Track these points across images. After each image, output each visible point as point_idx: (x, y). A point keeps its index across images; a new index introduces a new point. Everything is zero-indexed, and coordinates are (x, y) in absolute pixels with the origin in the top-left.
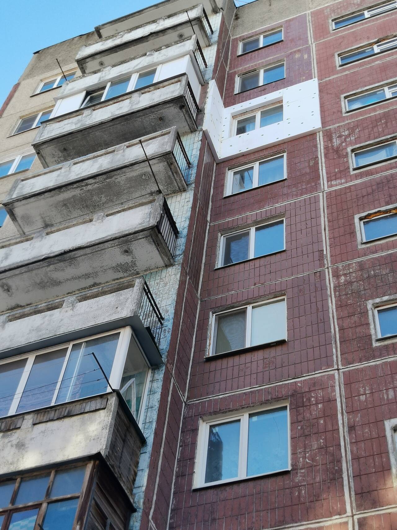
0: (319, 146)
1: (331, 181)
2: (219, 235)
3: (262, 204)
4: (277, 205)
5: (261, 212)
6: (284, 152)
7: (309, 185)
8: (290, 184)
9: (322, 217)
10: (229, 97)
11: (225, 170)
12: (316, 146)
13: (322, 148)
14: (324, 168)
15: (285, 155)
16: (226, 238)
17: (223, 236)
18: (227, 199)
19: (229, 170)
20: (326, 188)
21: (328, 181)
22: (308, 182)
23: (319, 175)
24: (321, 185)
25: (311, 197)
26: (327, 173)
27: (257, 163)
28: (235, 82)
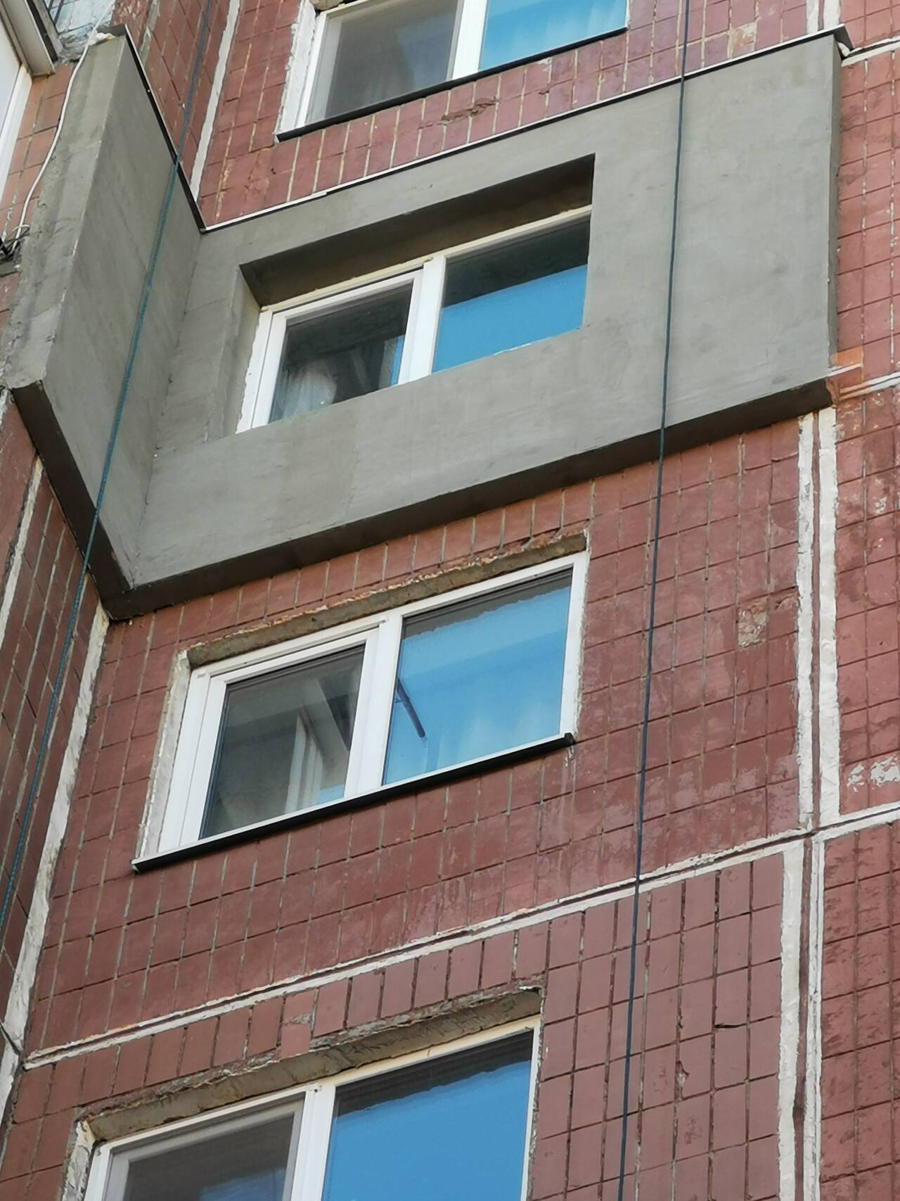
0: (805, 508)
1: (870, 757)
2: (83, 1137)
3: (389, 917)
4: (493, 927)
5: (382, 971)
6: (574, 545)
7: (720, 789)
8: (594, 778)
9: (790, 1015)
10: (239, 152)
11: (167, 667)
12: (785, 512)
13: (828, 523)
14: (828, 669)
15: (580, 563)
16: (134, 1167)
17: (105, 1149)
18: (161, 876)
19: (194, 666)
20: (830, 811)
21: (847, 763)
22: (716, 765)
23: (793, 715)
24: (795, 791)
25: (729, 871)
26: (845, 704)
27: (392, 621)
28: (289, 45)
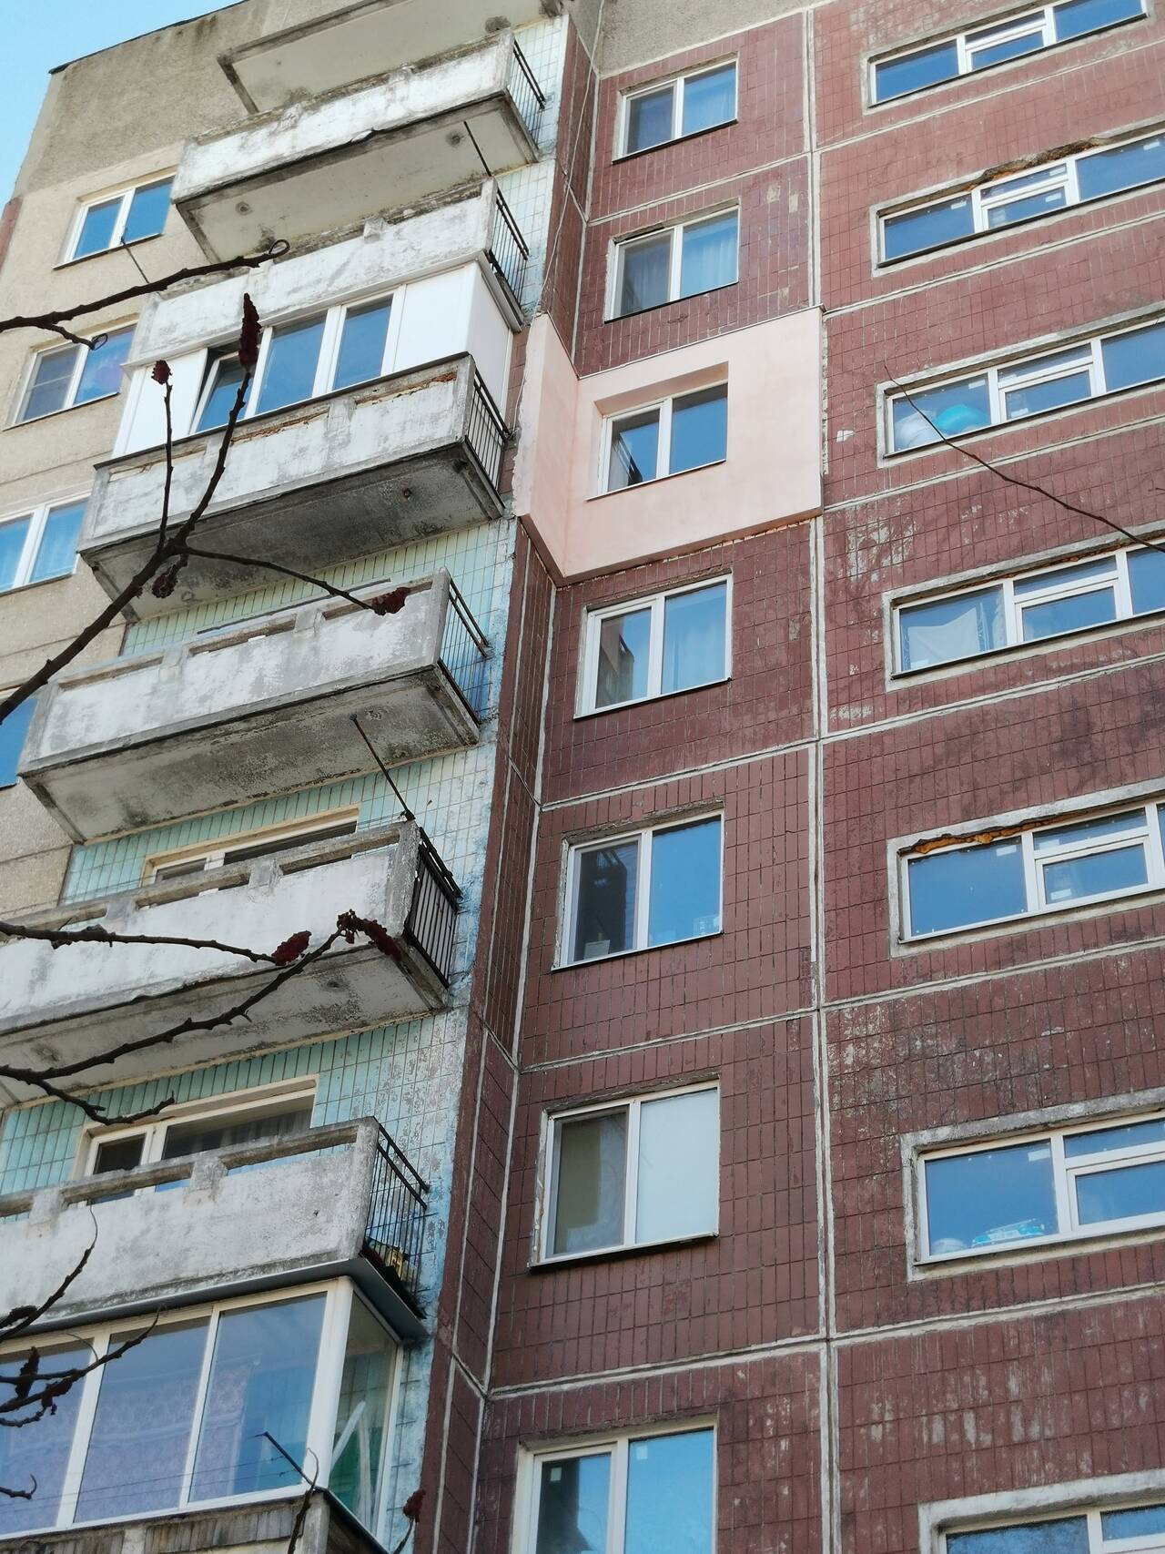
0: (813, 569)
1: (838, 705)
2: (565, 845)
3: (668, 757)
4: (707, 769)
5: (666, 784)
6: (727, 572)
7: (784, 713)
8: (739, 700)
9: (812, 830)
10: (589, 327)
11: (579, 615)
12: (806, 573)
13: (821, 579)
14: (823, 657)
15: (729, 578)
16: (583, 855)
17: (573, 848)
18: (583, 724)
19: (589, 611)
20: (825, 733)
21: (830, 707)
22: (782, 704)
23: (810, 678)
24: (811, 718)
25: (789, 754)
26: (829, 676)
27: (661, 596)
28: (605, 267)
